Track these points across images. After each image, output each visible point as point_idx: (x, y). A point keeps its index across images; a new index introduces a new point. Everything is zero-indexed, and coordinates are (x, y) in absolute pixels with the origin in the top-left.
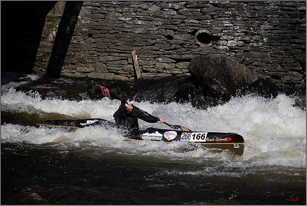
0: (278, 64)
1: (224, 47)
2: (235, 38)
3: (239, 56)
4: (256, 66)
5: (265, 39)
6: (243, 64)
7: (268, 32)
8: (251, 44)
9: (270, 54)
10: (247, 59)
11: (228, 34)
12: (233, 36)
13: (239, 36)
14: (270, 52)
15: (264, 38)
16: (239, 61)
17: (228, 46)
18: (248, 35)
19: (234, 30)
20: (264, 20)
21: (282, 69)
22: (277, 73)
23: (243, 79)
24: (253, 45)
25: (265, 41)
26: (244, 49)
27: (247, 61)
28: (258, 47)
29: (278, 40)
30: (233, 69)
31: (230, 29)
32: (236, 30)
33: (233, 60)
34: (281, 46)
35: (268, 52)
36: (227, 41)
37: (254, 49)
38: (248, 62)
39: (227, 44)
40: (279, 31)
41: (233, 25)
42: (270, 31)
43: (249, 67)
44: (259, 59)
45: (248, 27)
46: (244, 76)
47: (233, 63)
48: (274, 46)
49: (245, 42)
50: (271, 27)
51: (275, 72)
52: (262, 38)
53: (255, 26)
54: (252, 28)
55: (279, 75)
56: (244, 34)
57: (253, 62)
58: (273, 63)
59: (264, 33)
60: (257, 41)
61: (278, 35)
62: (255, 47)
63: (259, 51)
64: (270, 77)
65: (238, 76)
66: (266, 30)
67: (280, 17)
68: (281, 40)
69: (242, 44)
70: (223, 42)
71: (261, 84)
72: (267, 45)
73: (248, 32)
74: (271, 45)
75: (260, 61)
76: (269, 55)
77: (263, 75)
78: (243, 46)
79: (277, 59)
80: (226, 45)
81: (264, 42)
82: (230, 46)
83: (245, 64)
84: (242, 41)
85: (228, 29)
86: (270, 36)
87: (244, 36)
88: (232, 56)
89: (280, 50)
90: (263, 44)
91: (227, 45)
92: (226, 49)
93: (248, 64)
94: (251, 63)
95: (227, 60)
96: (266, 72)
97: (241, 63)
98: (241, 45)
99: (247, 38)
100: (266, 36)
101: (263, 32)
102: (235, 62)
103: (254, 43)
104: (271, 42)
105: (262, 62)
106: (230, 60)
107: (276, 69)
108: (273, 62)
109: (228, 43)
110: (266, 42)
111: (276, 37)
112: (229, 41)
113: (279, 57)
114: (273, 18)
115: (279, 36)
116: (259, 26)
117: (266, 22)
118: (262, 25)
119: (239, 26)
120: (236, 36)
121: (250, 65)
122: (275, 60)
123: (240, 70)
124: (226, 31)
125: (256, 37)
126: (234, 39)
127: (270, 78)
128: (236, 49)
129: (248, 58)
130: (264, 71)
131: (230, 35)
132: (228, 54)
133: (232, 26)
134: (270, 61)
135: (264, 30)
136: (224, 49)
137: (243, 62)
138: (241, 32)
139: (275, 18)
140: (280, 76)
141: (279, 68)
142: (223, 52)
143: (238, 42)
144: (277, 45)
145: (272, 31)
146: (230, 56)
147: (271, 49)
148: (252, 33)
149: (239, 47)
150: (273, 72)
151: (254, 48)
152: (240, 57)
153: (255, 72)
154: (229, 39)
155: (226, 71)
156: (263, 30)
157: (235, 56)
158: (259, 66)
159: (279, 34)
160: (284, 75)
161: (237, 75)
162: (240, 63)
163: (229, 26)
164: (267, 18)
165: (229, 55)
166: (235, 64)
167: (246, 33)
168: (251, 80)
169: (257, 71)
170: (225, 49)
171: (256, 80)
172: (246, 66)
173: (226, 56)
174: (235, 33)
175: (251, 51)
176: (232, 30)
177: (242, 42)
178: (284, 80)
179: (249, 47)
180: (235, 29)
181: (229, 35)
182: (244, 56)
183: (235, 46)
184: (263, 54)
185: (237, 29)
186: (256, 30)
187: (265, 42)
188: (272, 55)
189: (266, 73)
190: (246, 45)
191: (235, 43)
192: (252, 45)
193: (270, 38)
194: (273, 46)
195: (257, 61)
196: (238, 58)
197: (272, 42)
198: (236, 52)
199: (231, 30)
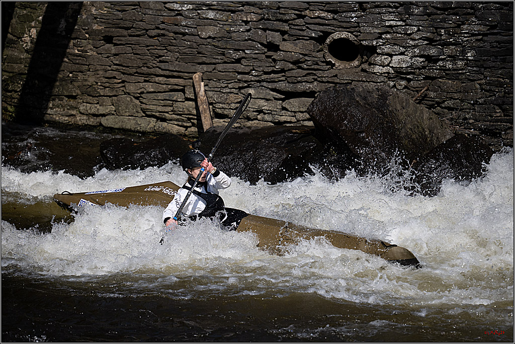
0: (497, 105)
1: (385, 70)
2: (407, 51)
3: (414, 88)
4: (449, 109)
5: (469, 54)
6: (422, 104)
7: (477, 40)
8: (441, 63)
9: (479, 84)
10: (432, 94)
11: (393, 42)
12: (403, 47)
13: (415, 46)
14: (479, 80)
15: (468, 52)
16: (415, 98)
17: (392, 67)
18: (435, 45)
19: (406, 34)
20: (469, 14)
21: (505, 116)
22: (493, 125)
23: (422, 134)
24: (445, 67)
25: (470, 58)
26: (426, 73)
27: (431, 98)
28: (454, 70)
29: (496, 57)
30: (402, 114)
31: (397, 33)
32: (410, 34)
33: (402, 95)
34: (504, 68)
35: (475, 80)
36: (391, 56)
37: (446, 74)
38: (433, 101)
39: (390, 63)
40: (499, 37)
41: (404, 24)
42: (480, 37)
43: (434, 110)
44: (456, 96)
45: (436, 28)
46: (423, 129)
47: (401, 102)
48: (489, 68)
49: (429, 58)
50: (483, 29)
51: (488, 123)
52: (463, 52)
53: (451, 27)
54: (443, 31)
55: (497, 129)
56: (426, 42)
57: (444, 102)
58: (485, 103)
59: (467, 41)
60: (453, 58)
61: (497, 47)
62: (449, 69)
63: (456, 79)
64: (477, 132)
65: (411, 129)
66: (473, 35)
67: (502, 9)
68: (503, 56)
69: (421, 62)
70: (383, 58)
71: (459, 146)
72: (473, 67)
73: (435, 39)
74: (482, 66)
75: (458, 99)
76: (478, 86)
77: (465, 128)
78: (424, 67)
79: (495, 95)
80: (388, 65)
81: (467, 60)
82: (396, 67)
83: (426, 104)
84: (421, 56)
85: (394, 32)
86: (482, 47)
87: (425, 48)
88: (399, 87)
89: (501, 78)
90: (465, 65)
91: (391, 65)
92: (388, 73)
93: (434, 105)
94: (439, 104)
95: (391, 95)
96: (471, 121)
97: (419, 103)
98: (419, 65)
99: (433, 52)
100: (472, 48)
101: (467, 39)
102: (406, 100)
103: (447, 61)
104: (482, 59)
105: (462, 101)
106: (396, 96)
107: (491, 116)
108: (484, 101)
109: (392, 60)
110: (472, 60)
111: (492, 50)
112: (394, 57)
113: (497, 92)
114: (488, 9)
115: (499, 48)
116: (459, 26)
117: (474, 19)
118: (465, 24)
119: (416, 26)
120: (409, 47)
121: (436, 107)
122: (489, 97)
123: (415, 116)
124: (388, 36)
125: (452, 50)
126: (404, 52)
127: (478, 134)
128: (409, 73)
129: (434, 92)
130: (465, 119)
131: (397, 45)
132: (392, 84)
133: (403, 26)
134: (479, 99)
135: (468, 35)
136: (384, 73)
137: (423, 99)
138: (420, 39)
139: (492, 9)
140: (499, 130)
141: (498, 115)
142: (382, 79)
143: (414, 59)
144: (494, 67)
145: (485, 38)
146: (396, 87)
147: (483, 74)
148: (444, 40)
149: (415, 69)
150: (486, 121)
151: (447, 72)
152: (417, 91)
153: (447, 122)
154: (395, 52)
155: (387, 118)
156: (466, 35)
157: (406, 87)
158: (457, 109)
159: (499, 44)
160: (507, 130)
161: (409, 126)
162: (417, 103)
163: (395, 26)
164: (475, 11)
165: (394, 86)
166: (406, 105)
167: (431, 41)
168: (438, 138)
169: (452, 119)
170: (386, 73)
171: (448, 137)
172: (430, 109)
173: (387, 88)
174: (408, 41)
175: (440, 78)
176: (402, 34)
177: (422, 60)
178: (507, 139)
179: (436, 69)
180: (409, 32)
181: (395, 44)
182: (426, 88)
183: (407, 68)
184: (465, 84)
185: (413, 33)
186: (453, 36)
187: (470, 60)
188: (484, 87)
189: (470, 124)
190: (430, 66)
191: (408, 62)
192: (443, 66)
193: (480, 52)
194: (485, 68)
195: (451, 98)
196: (413, 91)
197: (484, 60)
198: (409, 80)
199: (399, 34)
